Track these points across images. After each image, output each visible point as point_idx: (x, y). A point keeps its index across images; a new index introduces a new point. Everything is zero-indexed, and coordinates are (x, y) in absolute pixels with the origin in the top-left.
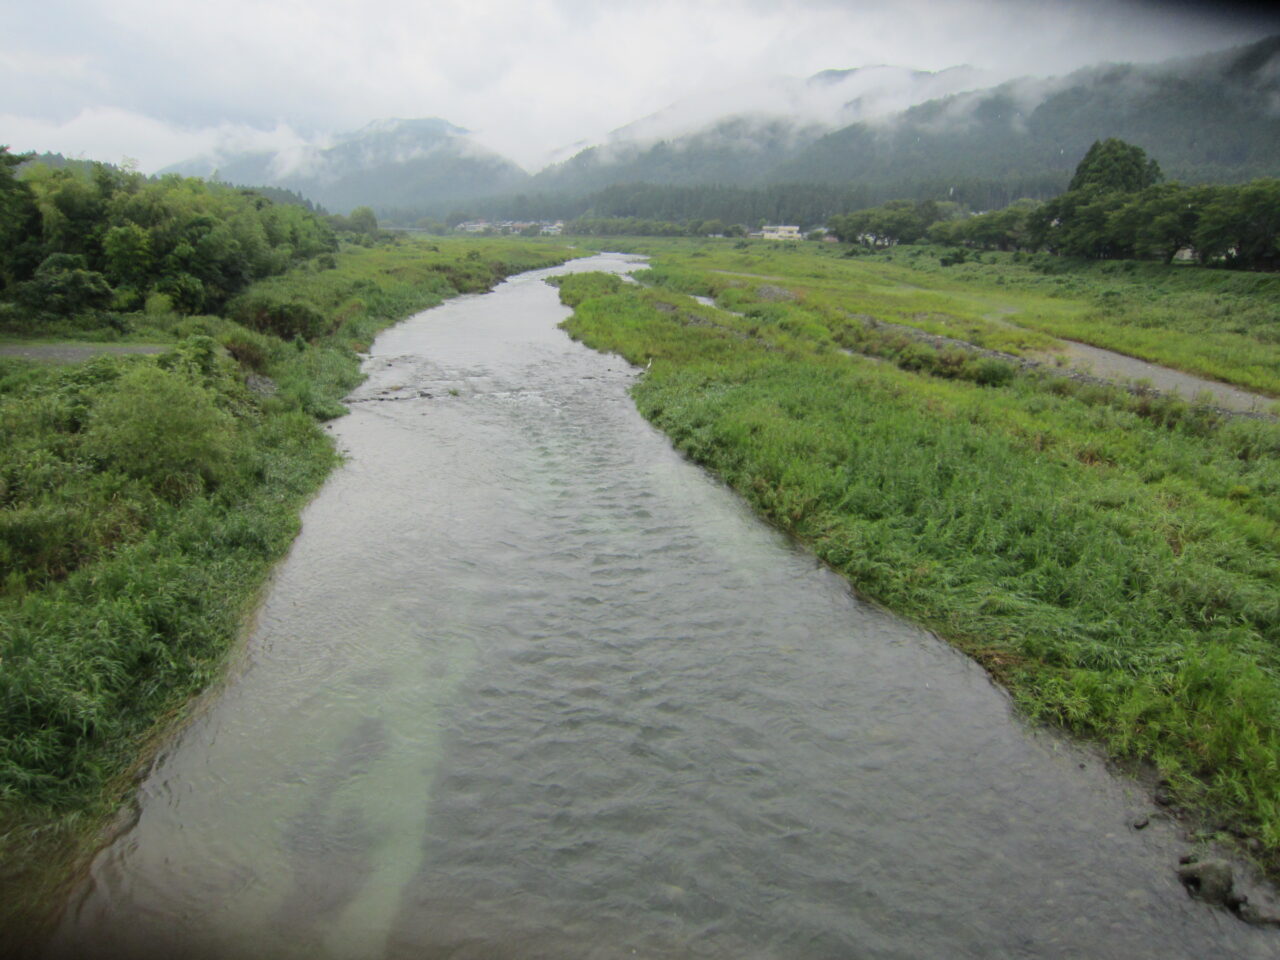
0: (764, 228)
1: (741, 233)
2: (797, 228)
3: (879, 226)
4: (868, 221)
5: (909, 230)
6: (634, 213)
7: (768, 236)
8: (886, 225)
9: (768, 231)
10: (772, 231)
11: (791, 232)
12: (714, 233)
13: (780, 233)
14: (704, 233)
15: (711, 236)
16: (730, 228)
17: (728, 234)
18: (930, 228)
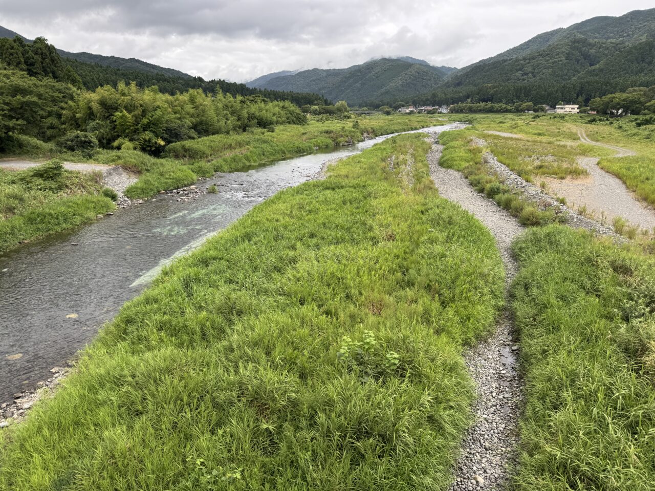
0: (557, 106)
1: (543, 110)
2: (578, 106)
3: (618, 104)
4: (612, 102)
5: (637, 105)
6: (491, 101)
7: (559, 111)
8: (622, 103)
9: (559, 108)
10: (562, 108)
11: (574, 109)
12: (528, 110)
13: (566, 110)
14: (523, 111)
15: (526, 111)
16: (537, 108)
17: (535, 111)
18: (648, 104)
